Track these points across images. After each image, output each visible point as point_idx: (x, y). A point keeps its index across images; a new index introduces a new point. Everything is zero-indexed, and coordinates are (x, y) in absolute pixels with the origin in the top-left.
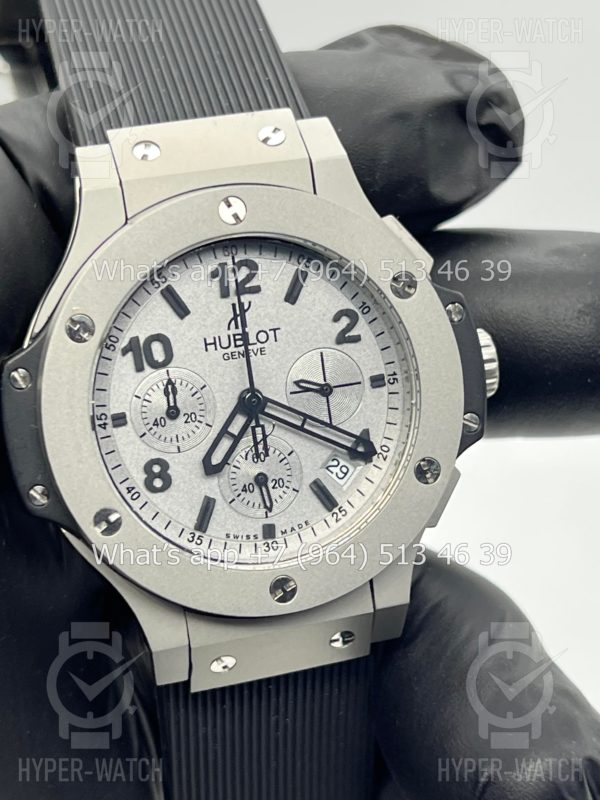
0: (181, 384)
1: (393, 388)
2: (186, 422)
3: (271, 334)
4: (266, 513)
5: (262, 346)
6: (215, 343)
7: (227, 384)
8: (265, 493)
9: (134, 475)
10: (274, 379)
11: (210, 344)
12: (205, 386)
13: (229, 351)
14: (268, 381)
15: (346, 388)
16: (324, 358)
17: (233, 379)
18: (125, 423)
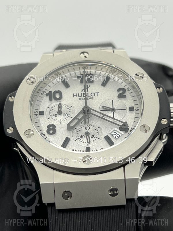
0: (64, 105)
1: (137, 112)
2: (64, 116)
3: (96, 94)
4: (88, 145)
5: (92, 97)
6: (77, 95)
7: (79, 106)
8: (88, 139)
9: (44, 129)
10: (95, 106)
11: (75, 95)
12: (72, 106)
13: (81, 97)
14: (93, 106)
15: (120, 110)
16: (113, 102)
17: (82, 105)
18: (43, 114)
